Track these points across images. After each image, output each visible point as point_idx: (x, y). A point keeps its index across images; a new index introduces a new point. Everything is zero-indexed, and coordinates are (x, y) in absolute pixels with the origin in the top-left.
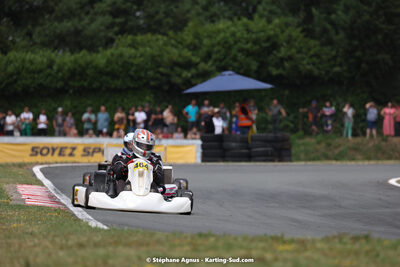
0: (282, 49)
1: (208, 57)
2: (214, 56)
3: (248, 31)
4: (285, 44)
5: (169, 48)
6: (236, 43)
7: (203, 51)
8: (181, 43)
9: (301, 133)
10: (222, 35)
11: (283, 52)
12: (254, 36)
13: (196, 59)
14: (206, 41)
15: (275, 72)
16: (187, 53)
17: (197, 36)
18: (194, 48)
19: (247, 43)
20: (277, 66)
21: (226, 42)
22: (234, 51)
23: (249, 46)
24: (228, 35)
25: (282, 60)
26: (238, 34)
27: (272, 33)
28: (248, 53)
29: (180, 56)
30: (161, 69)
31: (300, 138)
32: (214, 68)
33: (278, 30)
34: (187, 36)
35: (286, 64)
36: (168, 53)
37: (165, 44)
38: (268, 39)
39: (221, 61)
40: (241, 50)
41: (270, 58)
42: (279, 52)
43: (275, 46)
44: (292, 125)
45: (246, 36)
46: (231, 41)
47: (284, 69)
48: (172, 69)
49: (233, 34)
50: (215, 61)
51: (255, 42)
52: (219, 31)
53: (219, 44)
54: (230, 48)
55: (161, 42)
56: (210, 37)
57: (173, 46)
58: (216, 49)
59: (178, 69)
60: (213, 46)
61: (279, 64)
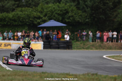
1: (45, 15)
2: (48, 15)
3: (59, 7)
4: (71, 12)
5: (33, 12)
6: (55, 11)
7: (44, 14)
8: (37, 11)
9: (75, 40)
10: (50, 8)
11: (70, 14)
12: (61, 9)
13: (41, 16)
14: (45, 10)
15: (67, 21)
16: (39, 14)
17: (42, 8)
18: (41, 12)
19: (59, 11)
20: (68, 19)
21: (52, 11)
22: (54, 14)
23: (59, 12)
24: (52, 8)
25: (70, 17)
26: (56, 8)
27: (66, 8)
28: (59, 14)
29: (37, 15)
30: (31, 19)
31: (75, 42)
32: (47, 19)
33: (68, 7)
34: (39, 8)
35: (71, 18)
36: (33, 14)
37: (32, 11)
38: (65, 10)
39: (50, 17)
40: (56, 13)
41: (66, 16)
42: (69, 14)
43: (67, 12)
44: (72, 38)
45: (58, 9)
46: (53, 10)
47: (70, 20)
48: (34, 19)
49: (54, 8)
50: (48, 17)
51: (61, 11)
52: (49, 7)
53: (49, 11)
54: (53, 12)
55: (30, 10)
56: (46, 9)
59: (36, 19)
60: (47, 12)
61: (69, 18)
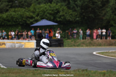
1: (38, 15)
2: (40, 15)
3: (50, 7)
4: (62, 11)
5: (26, 12)
7: (36, 13)
8: (29, 11)
9: (66, 38)
10: (42, 8)
11: (61, 14)
12: (52, 9)
13: (34, 16)
14: (37, 10)
15: (58, 20)
16: (31, 14)
17: (34, 9)
18: (34, 12)
19: (50, 11)
20: (59, 18)
21: (44, 10)
22: (46, 13)
23: (50, 12)
24: (44, 8)
25: (61, 16)
26: (47, 8)
27: (58, 8)
28: (50, 14)
29: (29, 15)
30: (24, 19)
31: (66, 40)
32: (40, 18)
33: (59, 7)
34: (31, 8)
35: (62, 17)
36: (26, 14)
38: (57, 9)
39: (42, 16)
40: (48, 13)
41: (57, 15)
42: (60, 13)
43: (58, 12)
44: (64, 36)
45: (50, 8)
46: (45, 10)
47: (61, 19)
48: (27, 19)
49: (46, 8)
51: (52, 11)
53: (41, 11)
54: (45, 12)
55: (23, 11)
56: (38, 9)
59: (29, 19)
60: (40, 12)
61: (60, 17)
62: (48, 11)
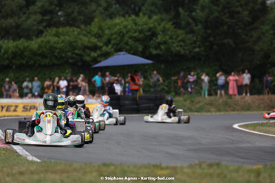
0: (159, 36)
1: (108, 43)
2: (112, 42)
3: (136, 24)
4: (161, 33)
5: (81, 36)
6: (127, 32)
7: (105, 39)
8: (89, 33)
9: (173, 94)
10: (118, 27)
11: (160, 38)
12: (140, 28)
13: (100, 44)
14: (107, 32)
15: (154, 52)
16: (94, 40)
17: (100, 28)
18: (99, 36)
19: (135, 32)
20: (156, 48)
21: (121, 32)
22: (126, 38)
23: (136, 34)
24: (122, 27)
25: (159, 44)
26: (129, 27)
27: (152, 25)
28: (136, 40)
29: (89, 42)
30: (76, 51)
32: (113, 50)
33: (156, 23)
34: (94, 28)
35: (162, 47)
36: (81, 40)
37: (79, 34)
38: (150, 29)
39: (118, 45)
40: (131, 38)
41: (152, 42)
42: (157, 38)
43: (154, 34)
44: (167, 89)
45: (134, 27)
46: (124, 31)
47: (161, 50)
48: (84, 51)
49: (125, 27)
50: (113, 45)
51: (141, 32)
52: (116, 25)
53: (115, 33)
54: (123, 36)
55: (76, 33)
56: (109, 29)
57: (84, 35)
58: (114, 37)
59: (88, 51)
60: (112, 35)
61: (158, 46)
62: (130, 34)
